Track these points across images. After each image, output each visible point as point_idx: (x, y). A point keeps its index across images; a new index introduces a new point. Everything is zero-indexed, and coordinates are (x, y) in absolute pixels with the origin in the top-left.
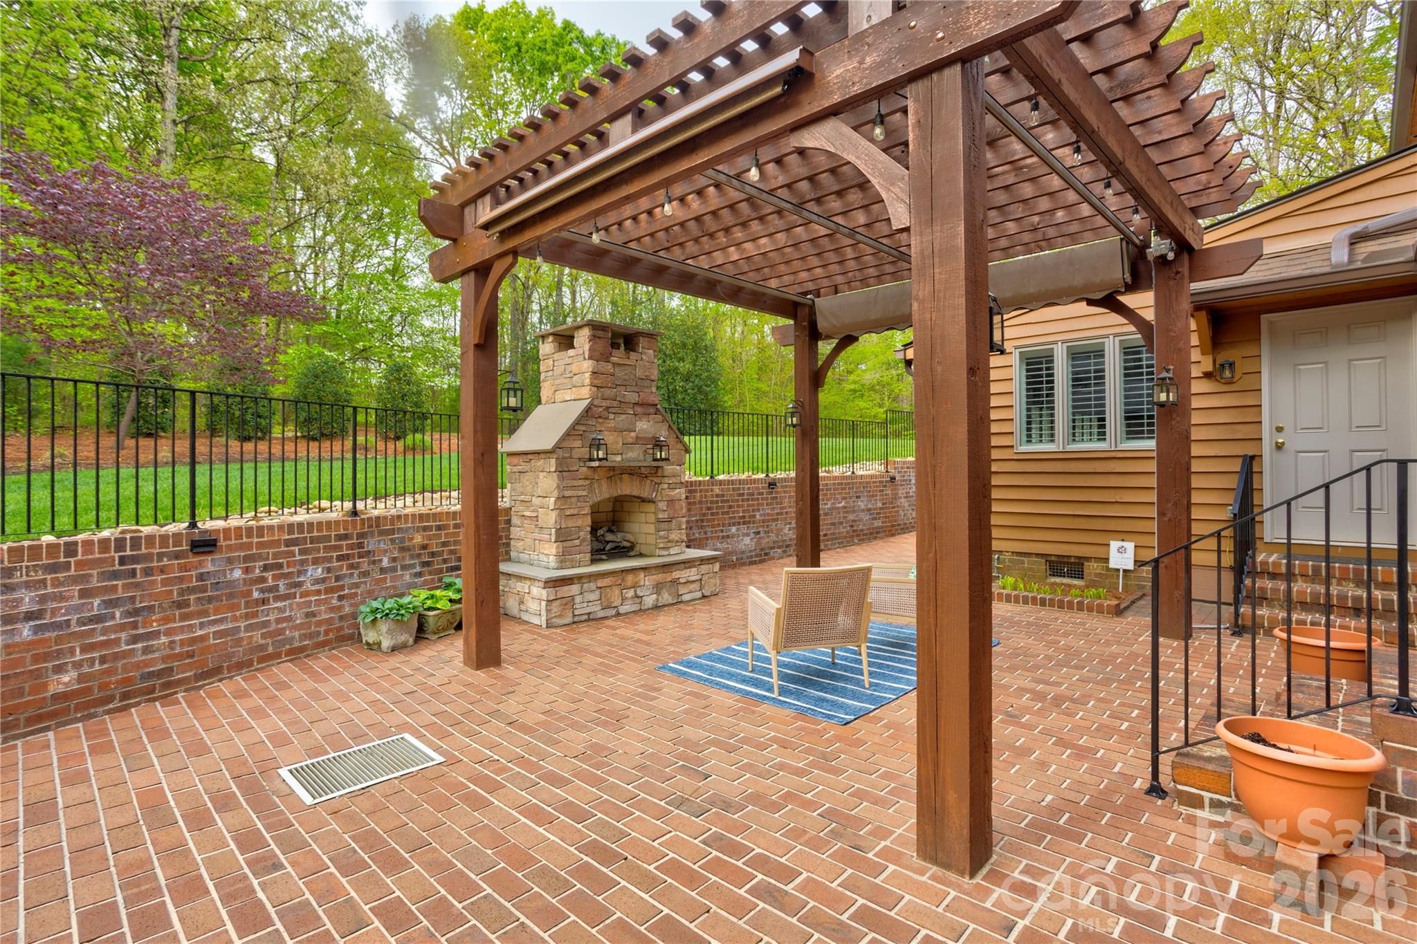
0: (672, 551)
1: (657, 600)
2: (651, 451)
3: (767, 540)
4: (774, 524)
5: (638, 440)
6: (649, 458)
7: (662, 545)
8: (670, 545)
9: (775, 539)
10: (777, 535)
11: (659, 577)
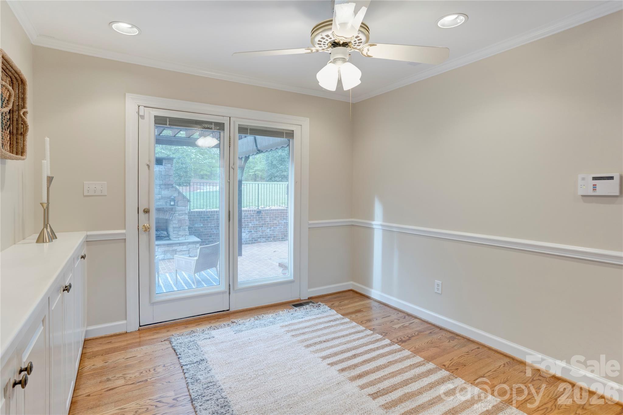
0: (180, 239)
1: (164, 257)
2: (169, 202)
3: (256, 234)
4: (260, 228)
5: (162, 198)
6: (168, 204)
7: (175, 237)
8: (179, 236)
9: (261, 234)
10: (262, 233)
11: (167, 248)
